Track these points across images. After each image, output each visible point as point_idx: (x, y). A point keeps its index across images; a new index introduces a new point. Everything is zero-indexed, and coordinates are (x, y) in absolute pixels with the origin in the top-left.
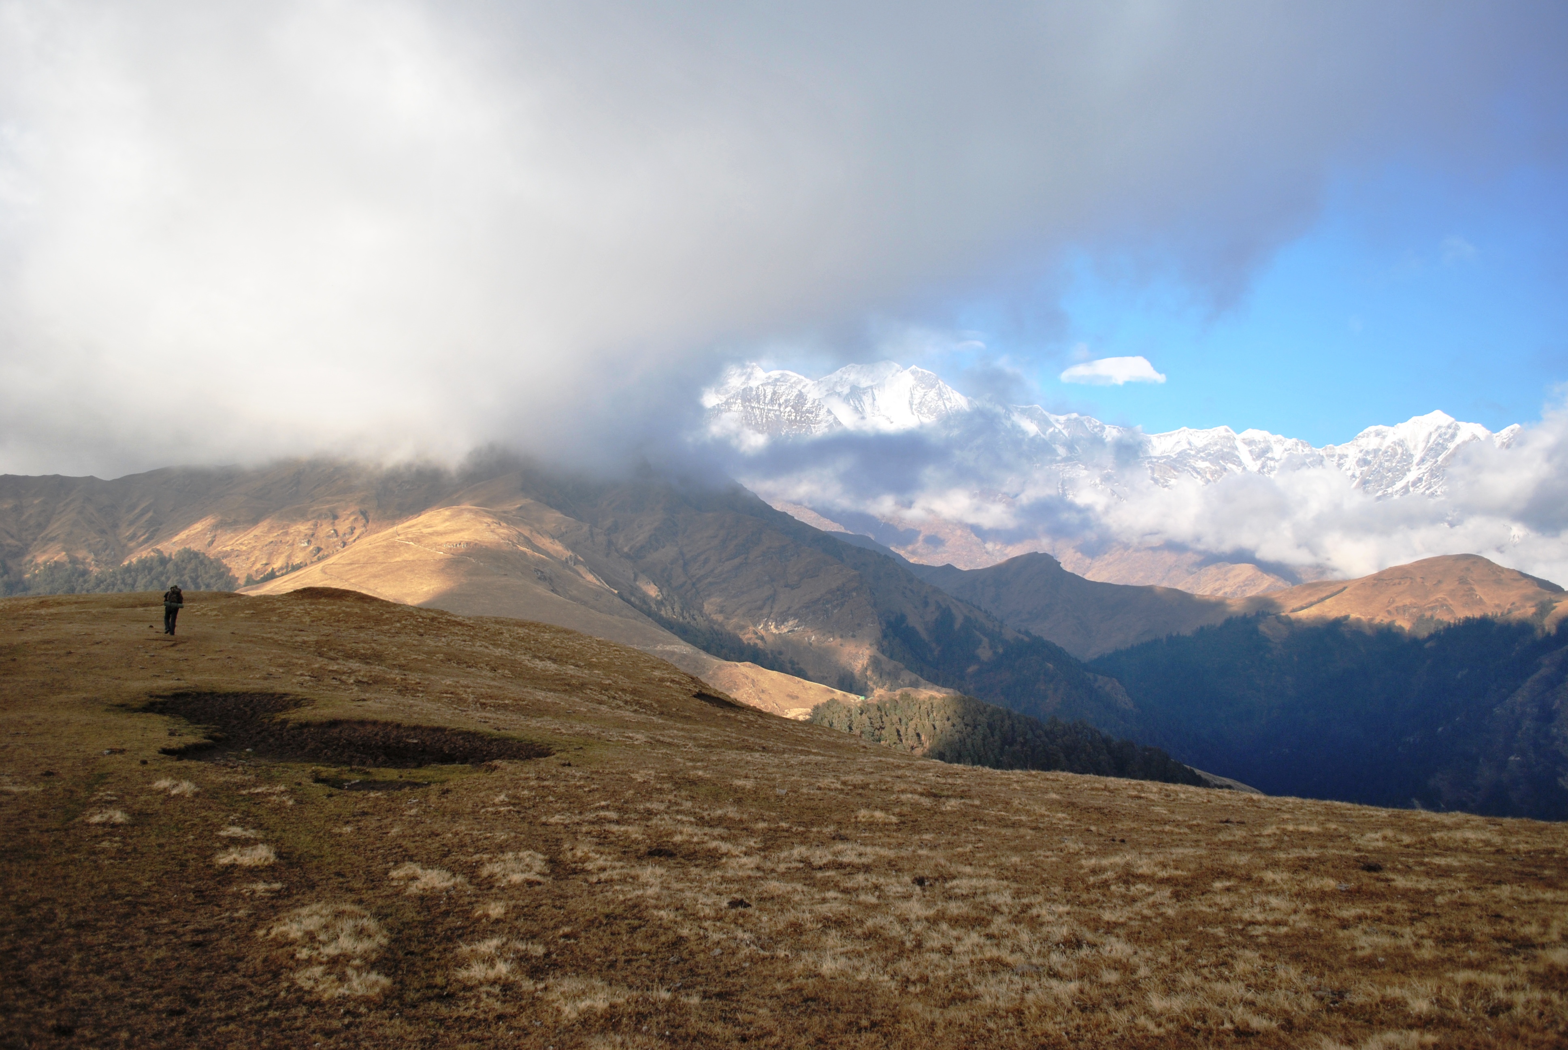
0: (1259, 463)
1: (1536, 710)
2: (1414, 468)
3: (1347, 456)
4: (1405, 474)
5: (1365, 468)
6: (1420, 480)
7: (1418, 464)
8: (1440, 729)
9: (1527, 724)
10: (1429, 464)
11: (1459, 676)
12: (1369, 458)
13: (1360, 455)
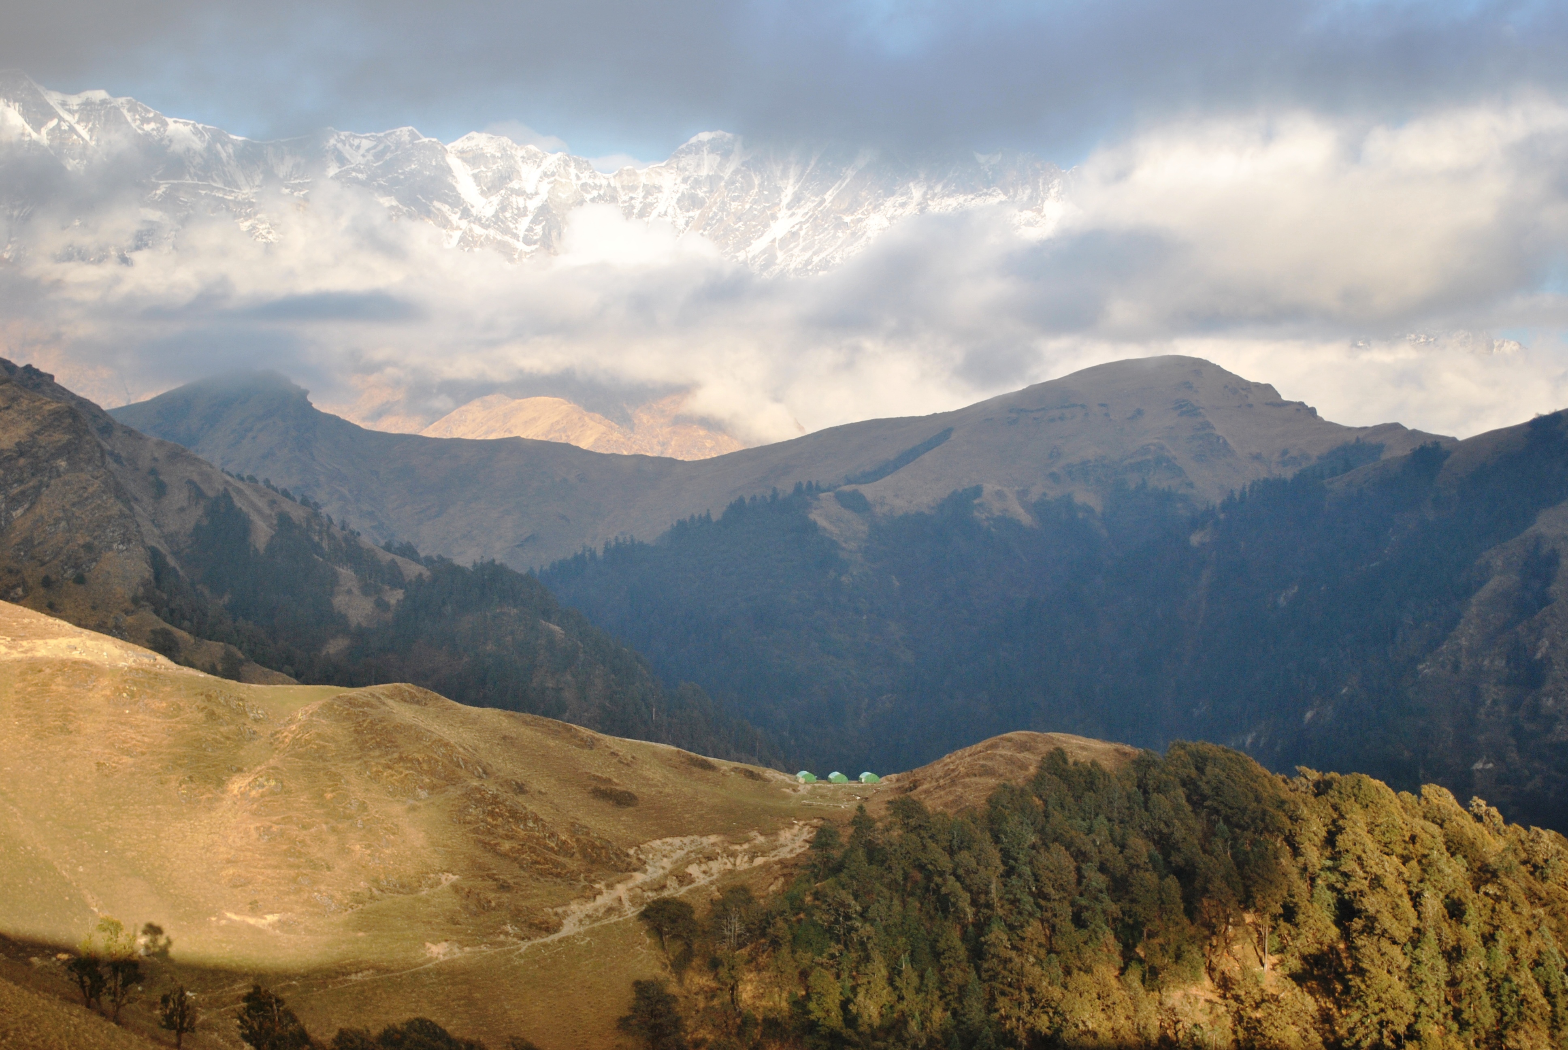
0: (496, 200)
1: (1500, 663)
2: (783, 213)
3: (659, 189)
4: (767, 226)
5: (696, 213)
6: (794, 235)
7: (789, 207)
8: (1309, 715)
9: (1491, 692)
10: (811, 205)
11: (1282, 601)
12: (701, 193)
13: (684, 188)
